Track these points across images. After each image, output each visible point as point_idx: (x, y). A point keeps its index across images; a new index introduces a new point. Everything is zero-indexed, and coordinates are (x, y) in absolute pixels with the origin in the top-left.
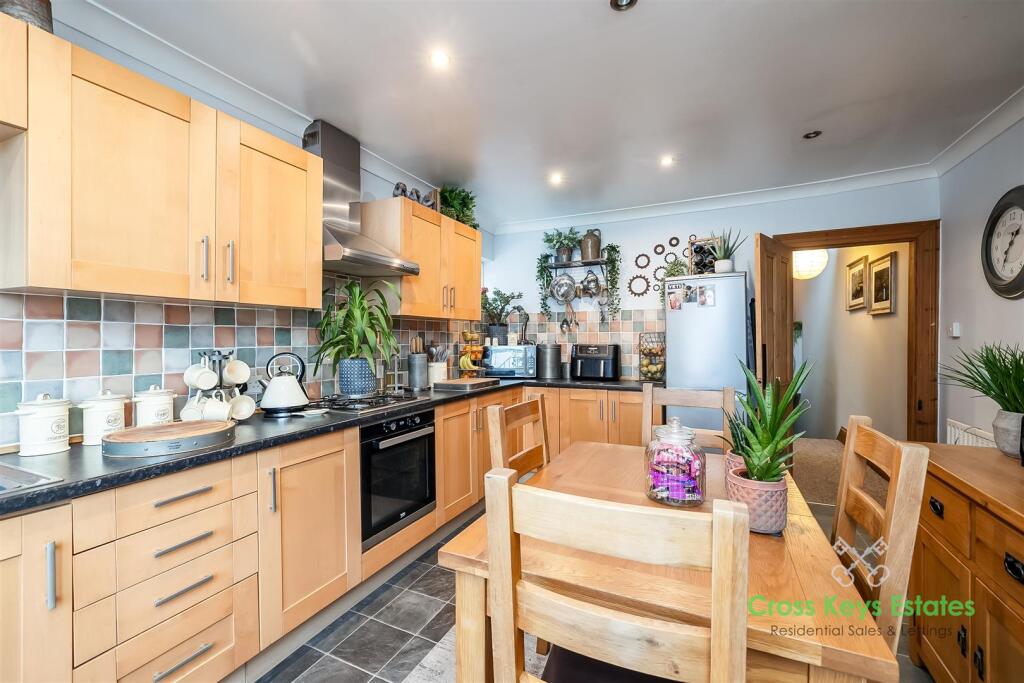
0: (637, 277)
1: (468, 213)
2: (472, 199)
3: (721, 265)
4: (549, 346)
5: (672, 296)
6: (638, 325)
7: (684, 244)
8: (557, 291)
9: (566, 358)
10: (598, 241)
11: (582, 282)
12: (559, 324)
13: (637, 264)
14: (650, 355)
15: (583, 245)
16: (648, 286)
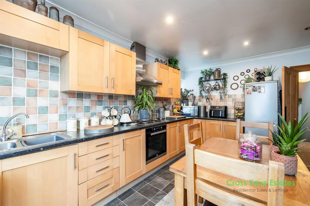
0: (234, 83)
1: (176, 65)
2: (178, 61)
3: (267, 78)
4: (202, 106)
5: (247, 90)
6: (234, 100)
7: (252, 71)
8: (205, 89)
9: (208, 110)
10: (220, 72)
11: (214, 86)
12: (206, 99)
13: (234, 79)
14: (239, 110)
15: (214, 73)
16: (238, 86)
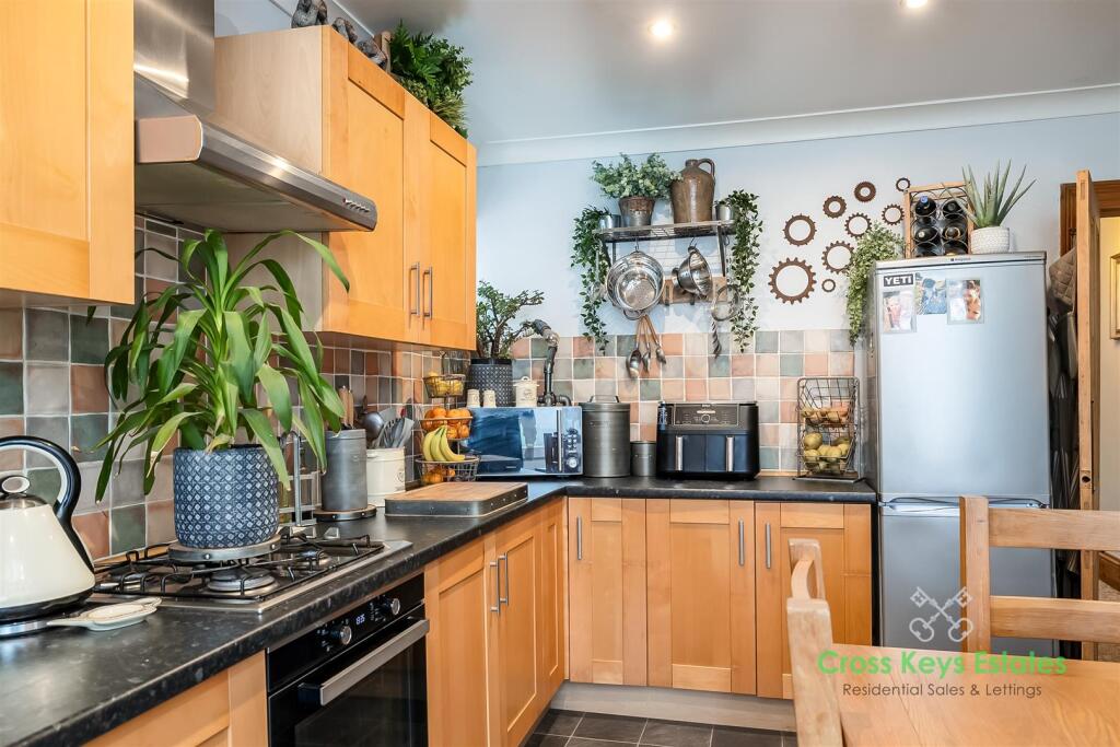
0: (789, 263)
3: (984, 240)
4: (606, 406)
5: (892, 300)
6: (792, 364)
7: (887, 194)
8: (621, 288)
9: (642, 433)
10: (709, 186)
11: (676, 272)
13: (788, 237)
14: (819, 423)
15: (679, 191)
16: (812, 282)
